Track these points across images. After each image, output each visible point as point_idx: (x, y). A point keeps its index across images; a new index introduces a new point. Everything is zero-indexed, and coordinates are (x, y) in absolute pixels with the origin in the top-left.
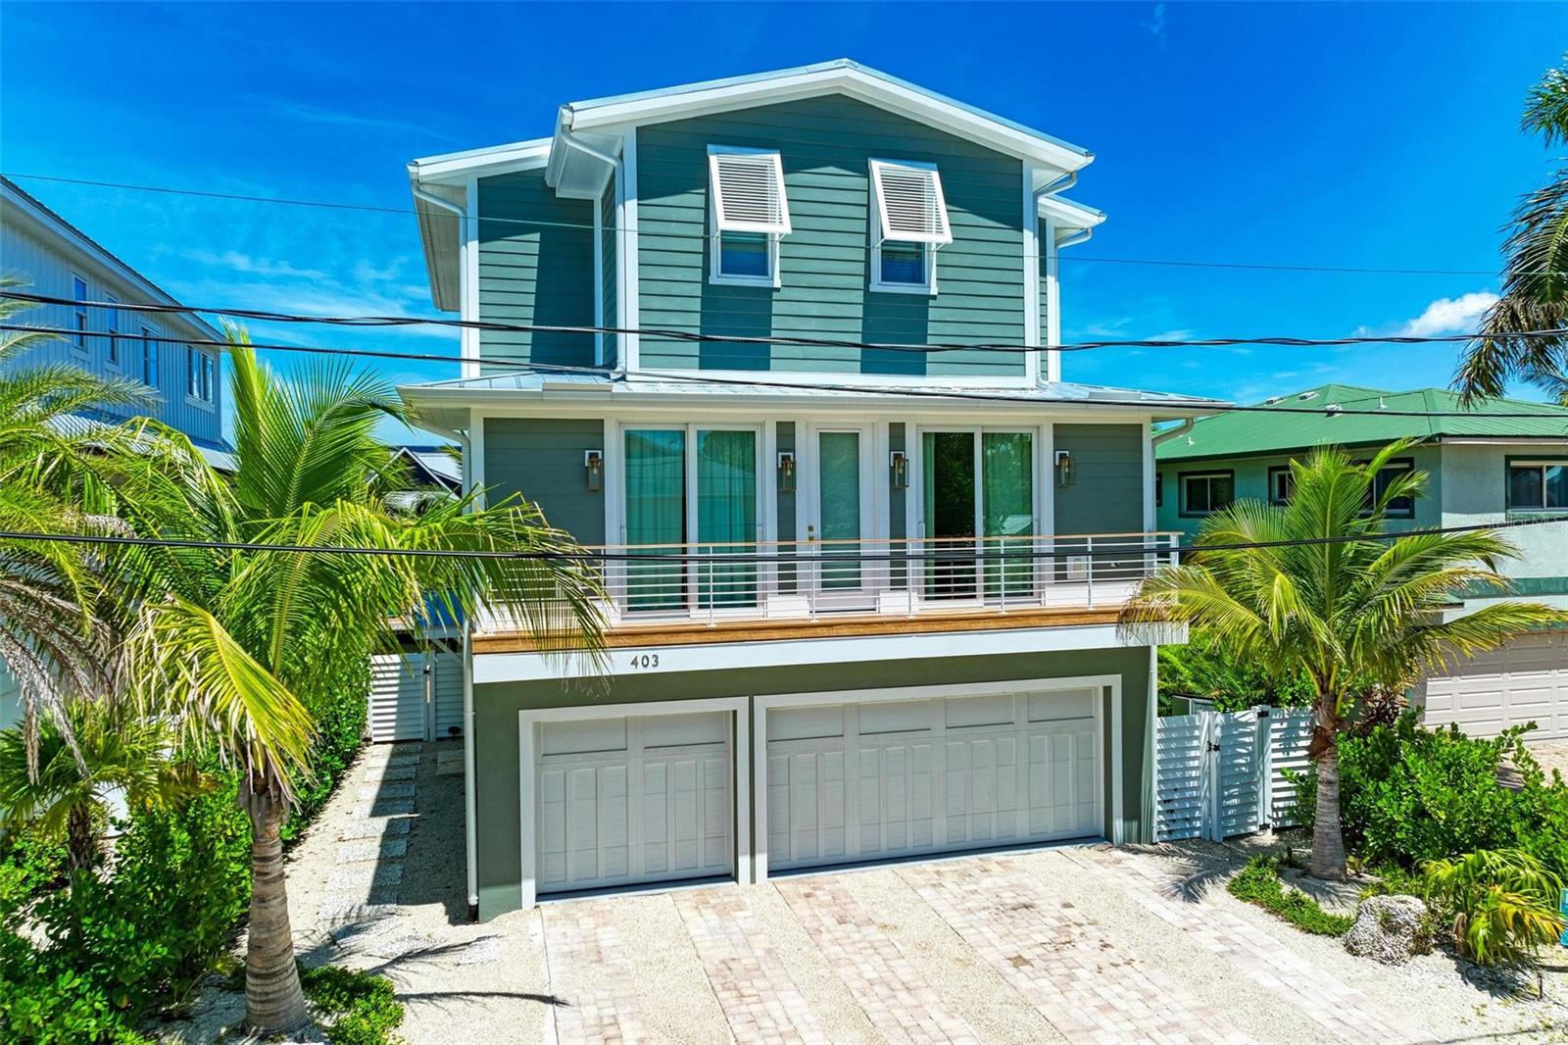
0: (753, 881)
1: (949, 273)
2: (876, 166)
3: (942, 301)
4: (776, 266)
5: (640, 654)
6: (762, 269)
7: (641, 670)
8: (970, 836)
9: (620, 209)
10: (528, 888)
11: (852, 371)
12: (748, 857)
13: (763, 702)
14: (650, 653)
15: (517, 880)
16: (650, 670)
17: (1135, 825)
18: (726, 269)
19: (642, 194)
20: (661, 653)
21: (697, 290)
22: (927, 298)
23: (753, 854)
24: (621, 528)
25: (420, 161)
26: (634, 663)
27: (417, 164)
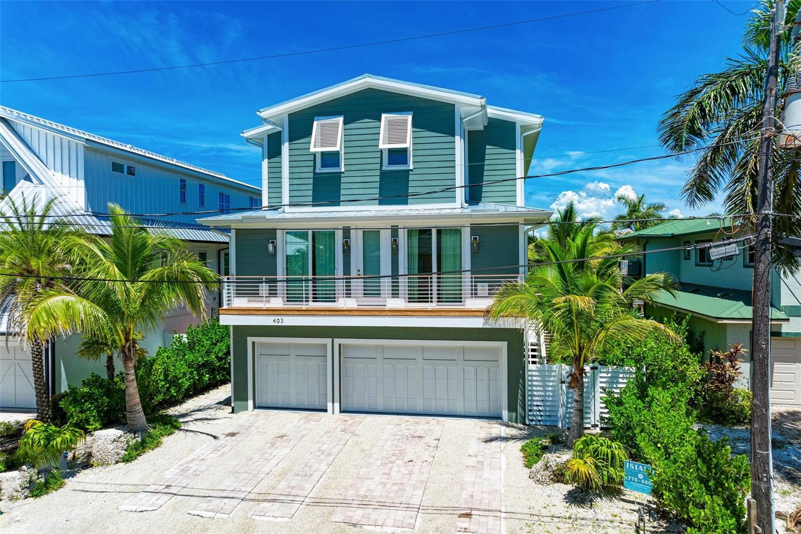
0: (333, 413)
1: (419, 159)
2: (384, 116)
3: (415, 171)
4: (343, 163)
5: (276, 318)
6: (337, 165)
7: (277, 324)
8: (433, 409)
9: (283, 146)
10: (250, 403)
11: (375, 204)
12: (331, 404)
13: (337, 341)
14: (280, 318)
15: (246, 400)
16: (280, 324)
17: (514, 414)
18: (323, 166)
19: (291, 140)
20: (284, 318)
21: (311, 175)
22: (407, 172)
23: (333, 402)
24: (284, 269)
25: (244, 131)
26: (274, 321)
27: (243, 133)
